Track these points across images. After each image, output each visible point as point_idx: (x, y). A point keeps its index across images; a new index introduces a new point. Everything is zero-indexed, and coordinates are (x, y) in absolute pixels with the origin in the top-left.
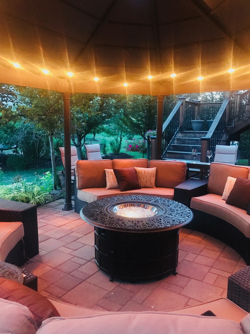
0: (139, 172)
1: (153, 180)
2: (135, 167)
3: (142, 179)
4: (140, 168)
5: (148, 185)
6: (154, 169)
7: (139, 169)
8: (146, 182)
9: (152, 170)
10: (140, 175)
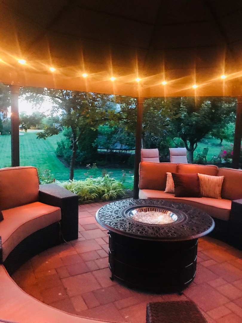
0: (201, 179)
1: (218, 190)
2: (198, 174)
3: (204, 187)
4: (204, 175)
5: (212, 194)
6: (220, 178)
7: (201, 176)
8: (209, 191)
9: (219, 179)
10: (202, 183)
